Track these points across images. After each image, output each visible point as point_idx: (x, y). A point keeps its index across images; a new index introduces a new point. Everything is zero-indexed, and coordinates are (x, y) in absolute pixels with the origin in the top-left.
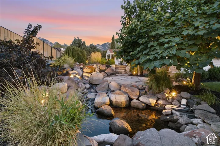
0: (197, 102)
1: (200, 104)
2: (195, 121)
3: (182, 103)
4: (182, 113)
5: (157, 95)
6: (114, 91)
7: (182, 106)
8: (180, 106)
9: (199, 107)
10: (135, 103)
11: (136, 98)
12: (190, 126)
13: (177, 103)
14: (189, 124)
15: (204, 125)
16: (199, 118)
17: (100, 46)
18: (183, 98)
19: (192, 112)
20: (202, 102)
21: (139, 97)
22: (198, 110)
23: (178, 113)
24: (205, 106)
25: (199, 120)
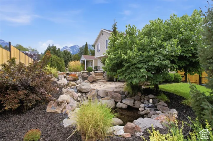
0: (158, 101)
1: (160, 102)
2: (158, 112)
3: (150, 102)
4: (151, 108)
5: (134, 98)
6: (103, 97)
7: (150, 104)
8: (149, 104)
9: (160, 103)
10: (119, 105)
11: (120, 101)
12: (155, 115)
13: (147, 102)
14: (155, 114)
15: (162, 114)
16: (160, 110)
17: (68, 49)
18: (150, 99)
19: (156, 107)
20: (160, 100)
21: (122, 100)
22: (159, 106)
23: (148, 109)
24: (162, 103)
25: (160, 112)
